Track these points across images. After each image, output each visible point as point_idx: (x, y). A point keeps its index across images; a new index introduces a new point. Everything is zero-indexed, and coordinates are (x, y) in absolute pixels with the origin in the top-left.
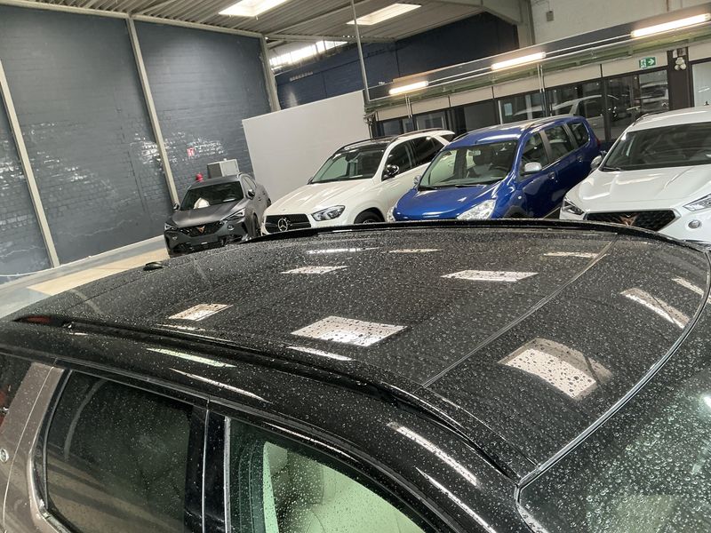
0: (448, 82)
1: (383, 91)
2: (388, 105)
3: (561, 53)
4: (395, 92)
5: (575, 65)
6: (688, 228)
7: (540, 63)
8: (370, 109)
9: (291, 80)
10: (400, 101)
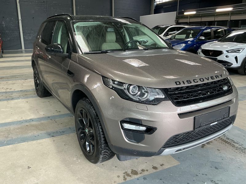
0: (202, 13)
1: (183, 13)
2: (183, 18)
3: (238, 9)
4: (186, 14)
5: (241, 13)
6: (225, 57)
7: (231, 11)
8: (178, 18)
9: (164, 7)
10: (187, 17)
